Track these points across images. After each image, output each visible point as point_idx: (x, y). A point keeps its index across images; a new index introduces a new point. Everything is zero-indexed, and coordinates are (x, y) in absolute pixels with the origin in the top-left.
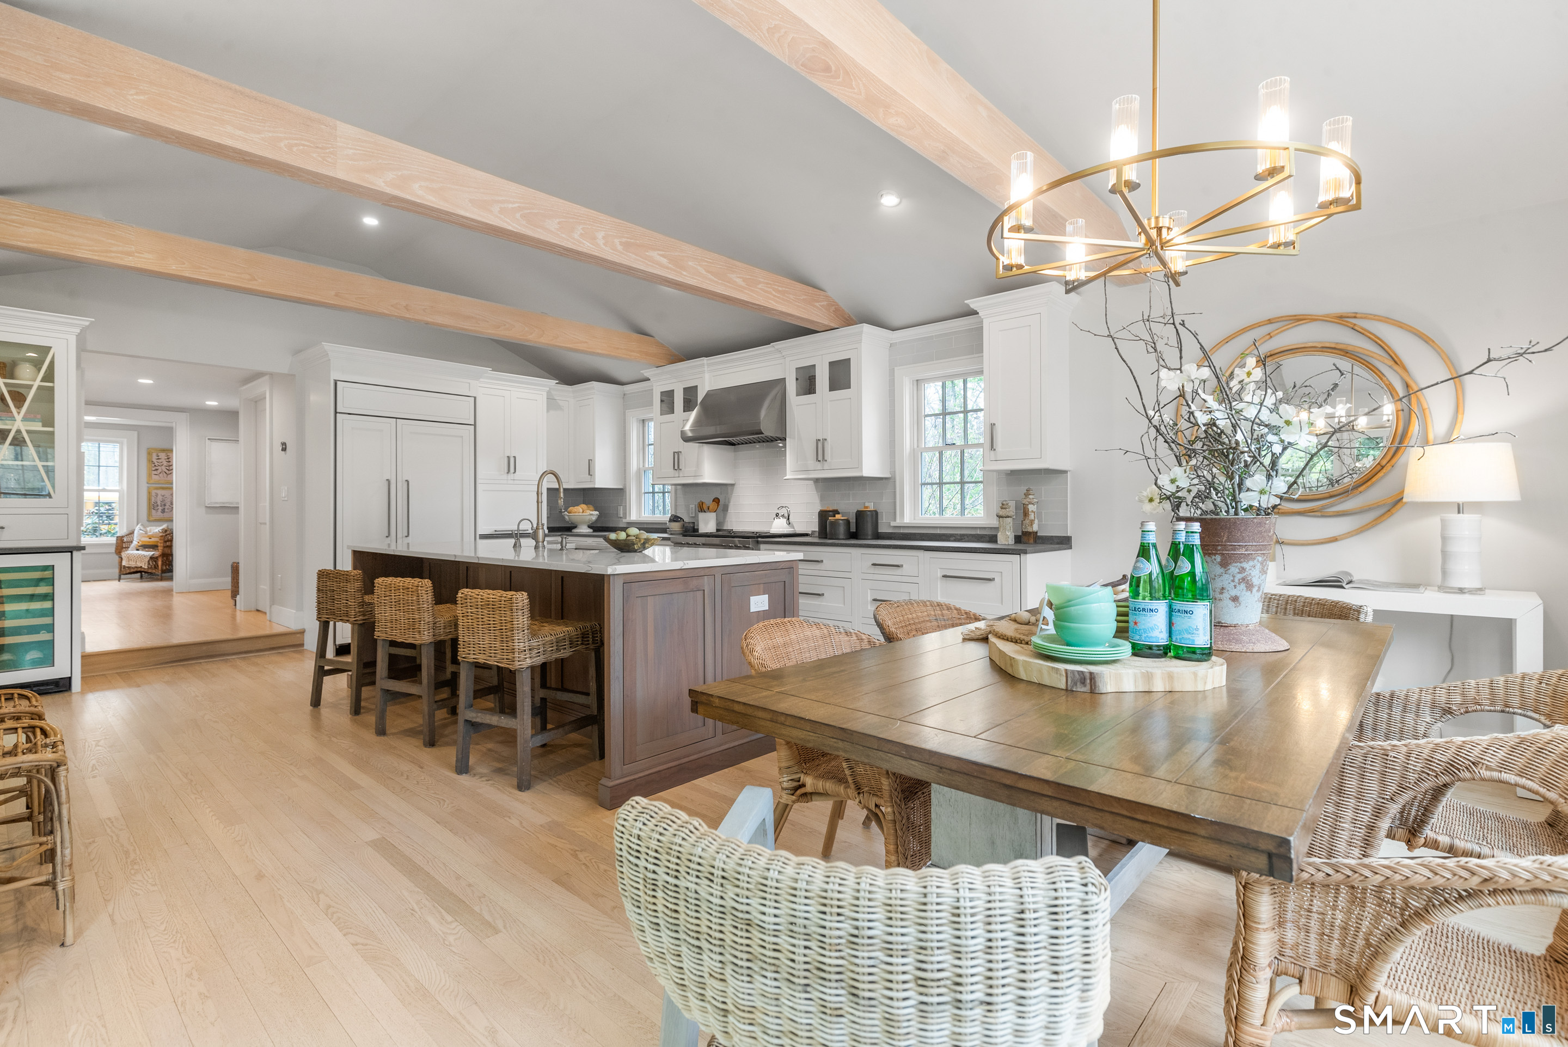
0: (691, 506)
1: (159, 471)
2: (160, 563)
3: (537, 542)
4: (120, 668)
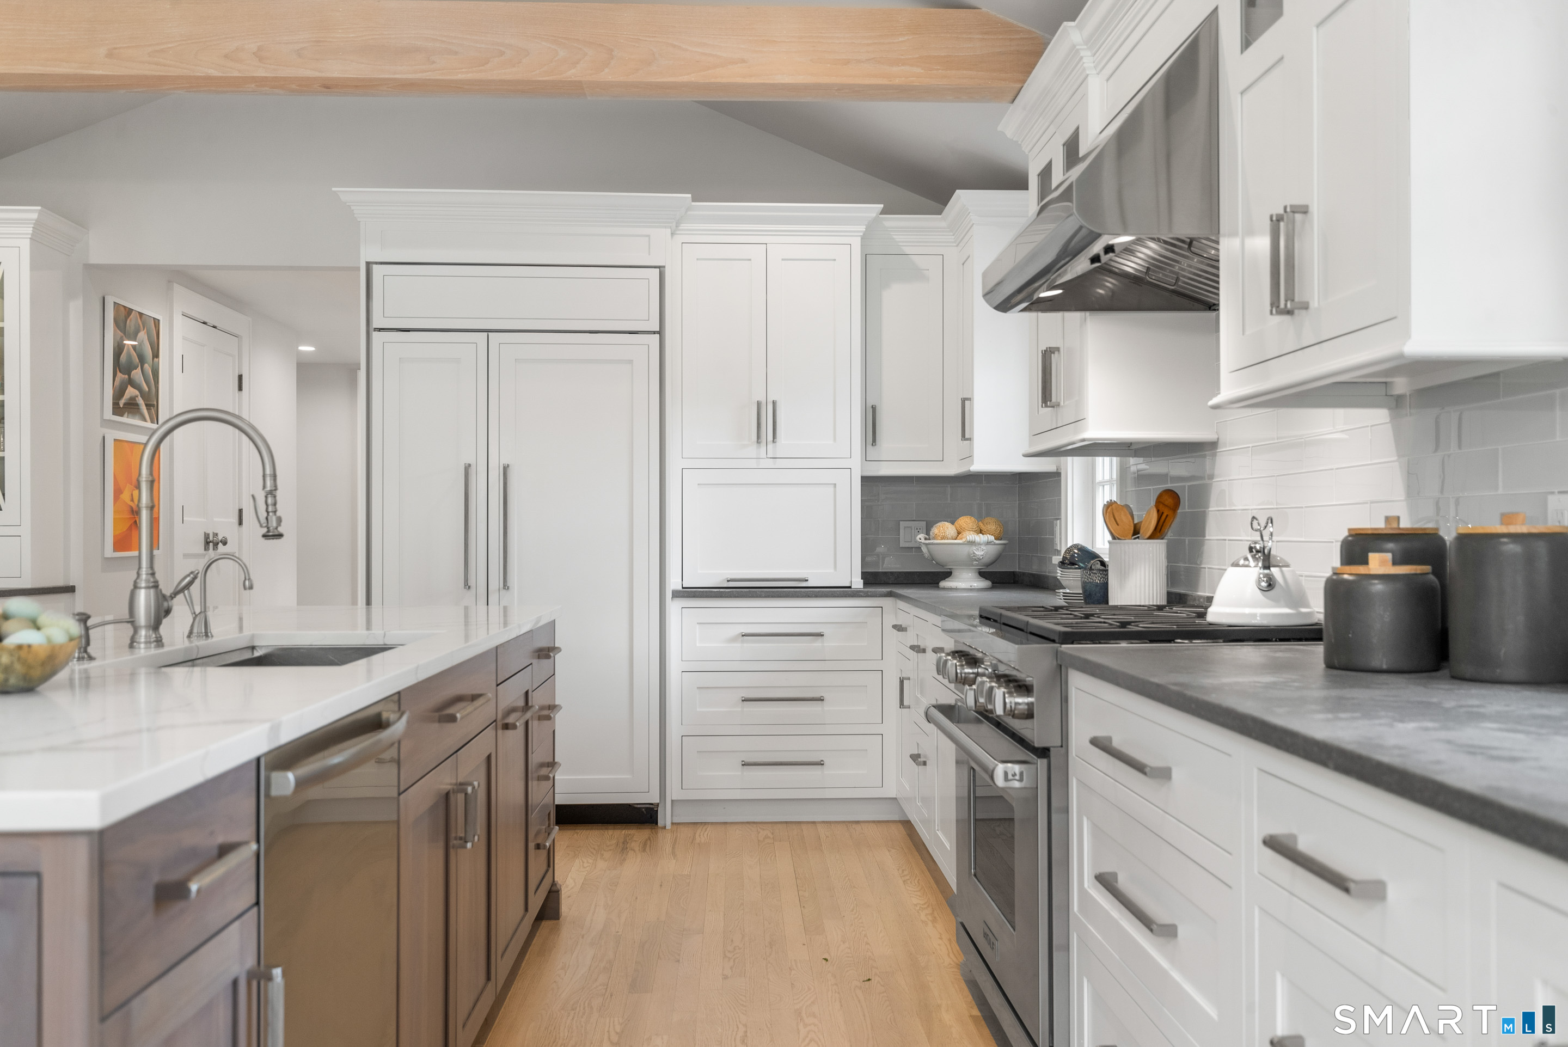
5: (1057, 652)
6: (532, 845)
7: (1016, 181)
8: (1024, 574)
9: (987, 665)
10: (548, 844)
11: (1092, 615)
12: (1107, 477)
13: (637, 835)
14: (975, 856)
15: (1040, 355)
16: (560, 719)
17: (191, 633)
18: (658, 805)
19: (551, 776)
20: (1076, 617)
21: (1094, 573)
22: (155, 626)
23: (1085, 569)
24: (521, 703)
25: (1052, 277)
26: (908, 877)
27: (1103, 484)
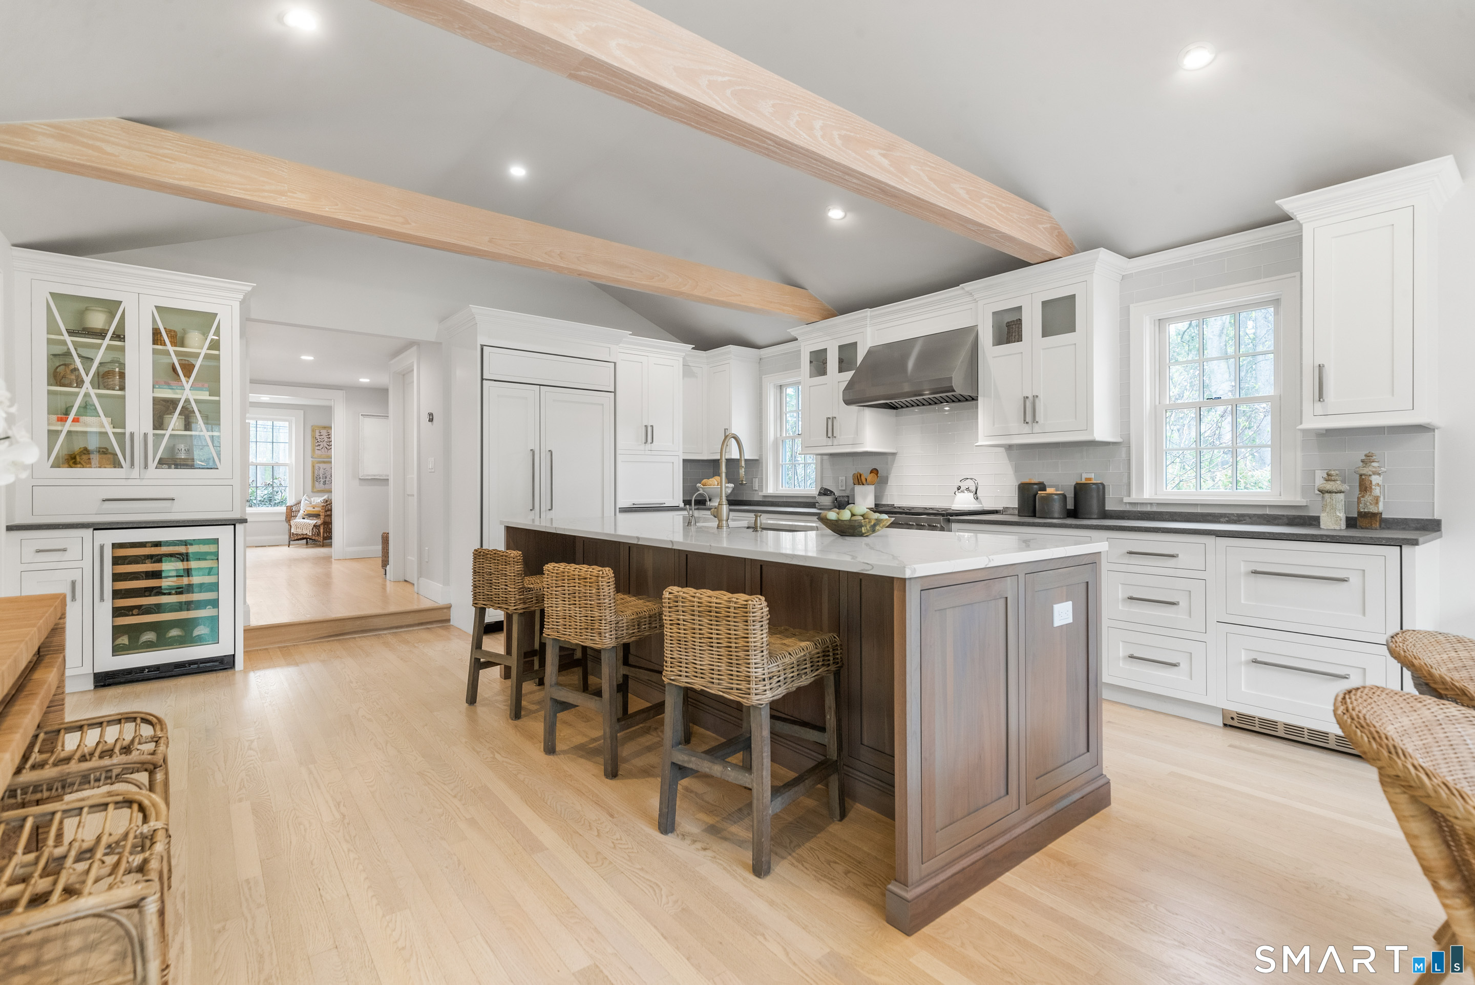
0: (840, 478)
1: (321, 447)
2: (322, 531)
3: (720, 521)
4: (281, 642)
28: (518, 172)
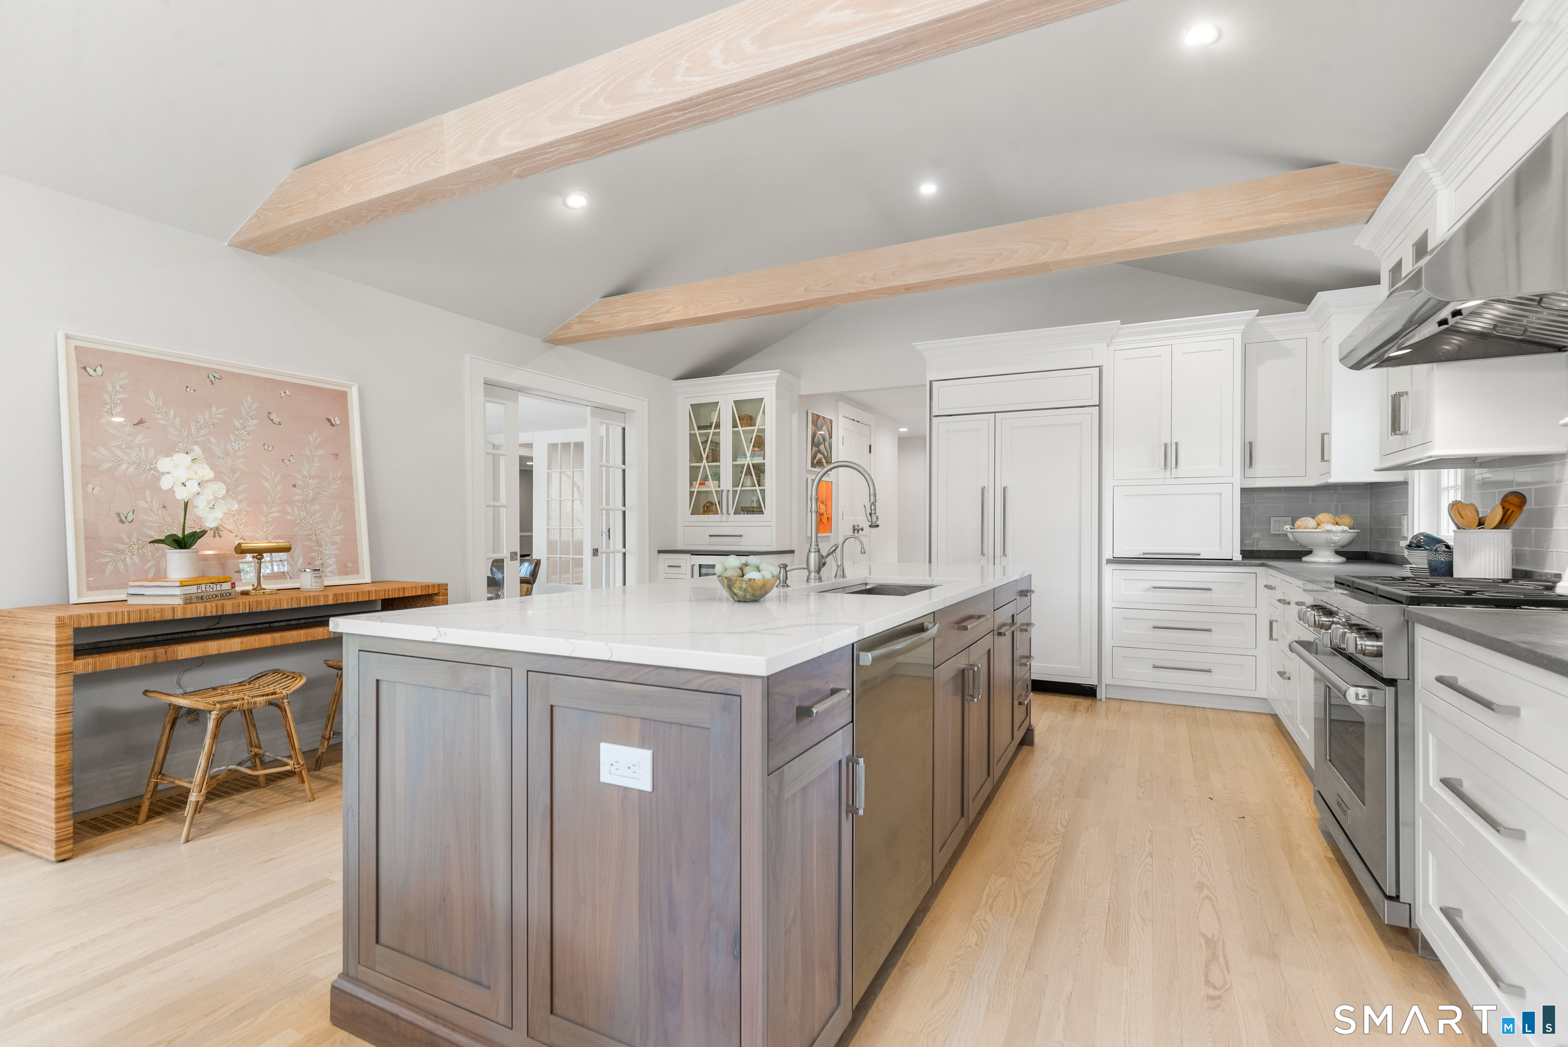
5: (1404, 610)
6: (1016, 703)
7: (1372, 279)
8: (1374, 553)
9: (1341, 616)
10: (1026, 703)
11: (1438, 585)
12: (1452, 483)
13: (1083, 702)
14: (1330, 744)
15: (1390, 398)
16: (1034, 631)
17: (836, 575)
18: (1097, 686)
19: (1028, 663)
20: (1422, 585)
21: (1439, 554)
22: (818, 571)
23: (1431, 550)
24: (1010, 621)
25: (1400, 341)
26: (1275, 753)
27: (1448, 489)
28: (928, 189)
